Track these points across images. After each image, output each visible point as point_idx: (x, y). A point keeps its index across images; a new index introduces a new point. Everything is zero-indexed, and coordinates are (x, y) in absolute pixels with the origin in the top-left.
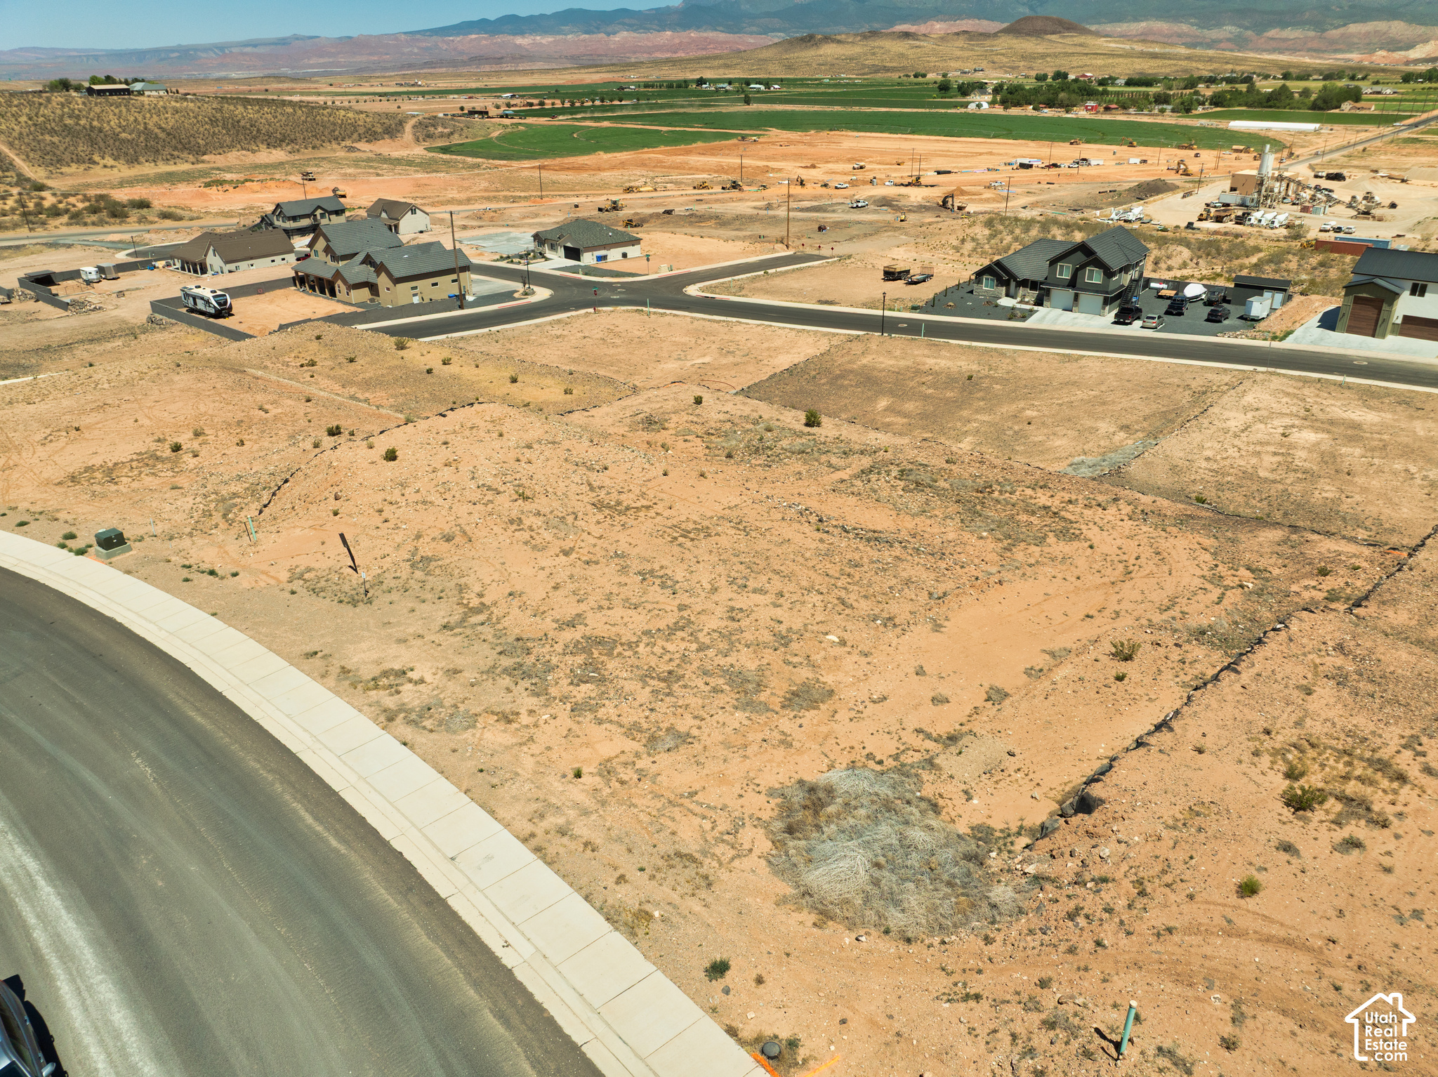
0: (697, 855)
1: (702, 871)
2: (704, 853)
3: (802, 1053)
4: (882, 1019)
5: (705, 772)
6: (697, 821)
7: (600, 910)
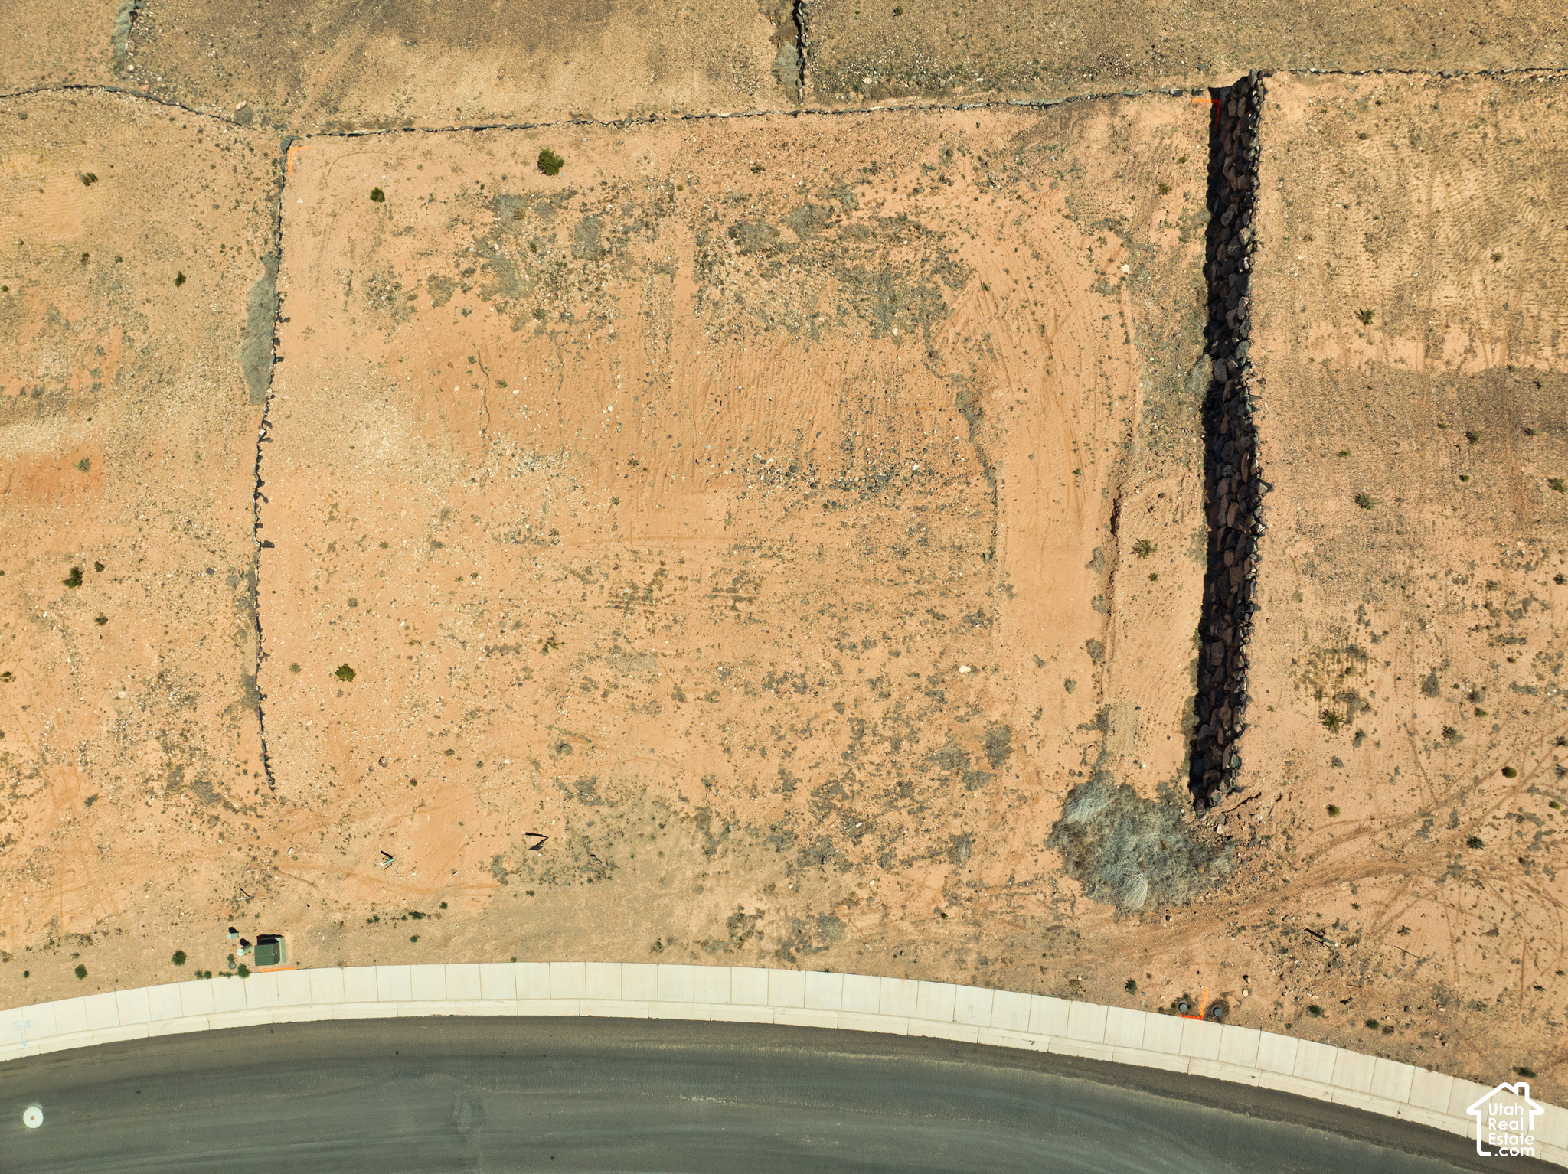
0: (1057, 923)
1: (1068, 930)
2: (1057, 918)
3: (1193, 997)
4: (1211, 960)
5: (1003, 857)
6: (1033, 898)
7: (1053, 995)
